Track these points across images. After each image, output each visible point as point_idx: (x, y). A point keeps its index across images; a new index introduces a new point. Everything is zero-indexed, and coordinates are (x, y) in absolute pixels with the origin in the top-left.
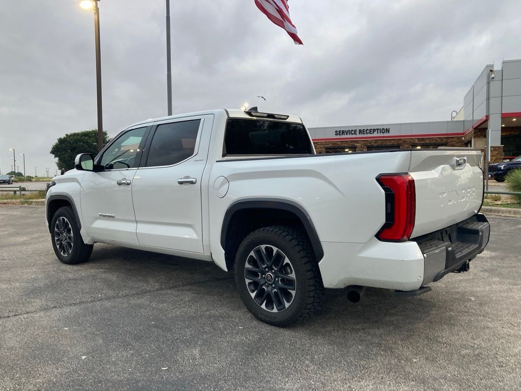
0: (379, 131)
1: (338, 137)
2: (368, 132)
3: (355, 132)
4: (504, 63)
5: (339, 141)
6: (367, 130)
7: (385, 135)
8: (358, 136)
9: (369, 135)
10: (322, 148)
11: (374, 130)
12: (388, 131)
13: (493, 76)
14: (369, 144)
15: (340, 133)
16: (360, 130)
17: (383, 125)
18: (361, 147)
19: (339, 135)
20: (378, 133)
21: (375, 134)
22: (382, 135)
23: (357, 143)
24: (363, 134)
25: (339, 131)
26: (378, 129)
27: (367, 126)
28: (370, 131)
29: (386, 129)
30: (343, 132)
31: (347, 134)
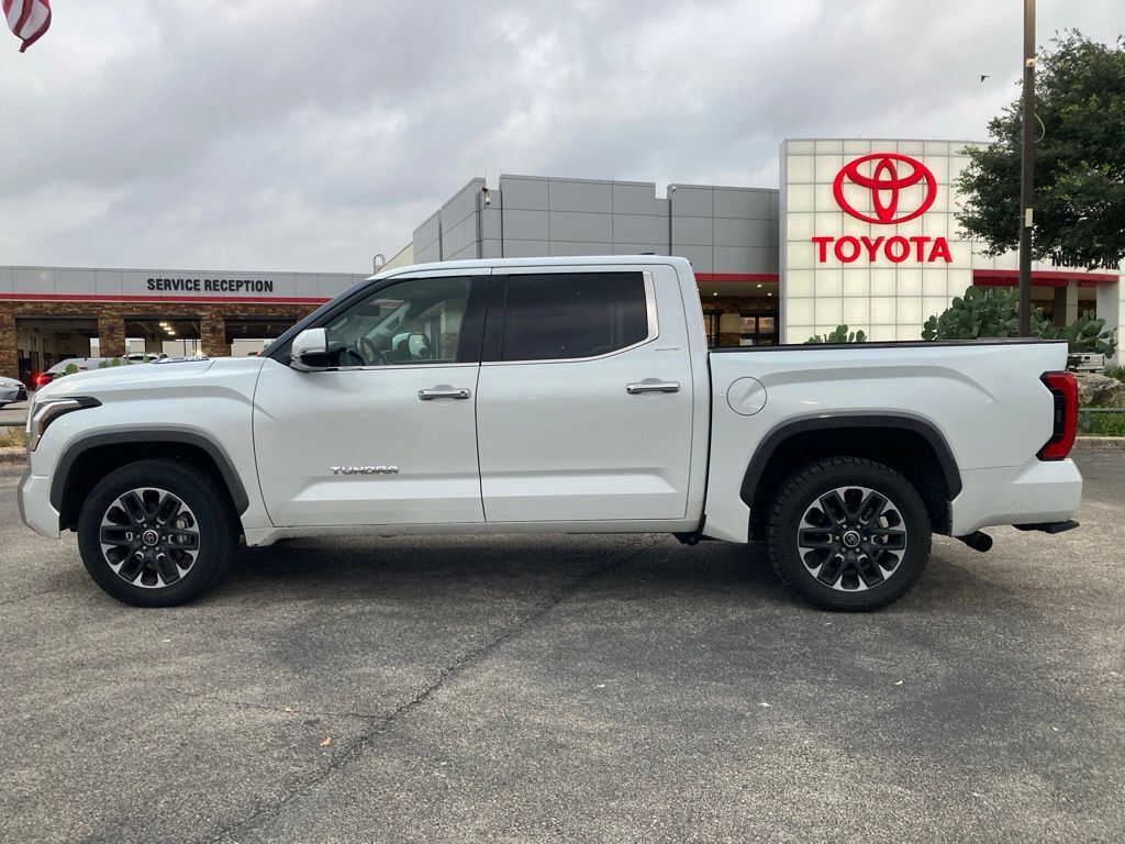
0: (250, 285)
1: (156, 293)
2: (225, 286)
3: (196, 285)
4: (503, 178)
5: (158, 304)
6: (225, 281)
7: (264, 294)
8: (203, 293)
9: (228, 294)
10: (114, 317)
11: (239, 284)
12: (269, 286)
13: (488, 200)
14: (229, 314)
15: (158, 285)
16: (206, 281)
17: (259, 274)
18: (212, 319)
19: (158, 289)
20: (247, 290)
21: (242, 293)
22: (256, 294)
23: (202, 309)
24: (215, 289)
25: (158, 280)
26: (247, 282)
27: (223, 273)
28: (231, 286)
29: (266, 282)
30: (168, 284)
31: (176, 288)
